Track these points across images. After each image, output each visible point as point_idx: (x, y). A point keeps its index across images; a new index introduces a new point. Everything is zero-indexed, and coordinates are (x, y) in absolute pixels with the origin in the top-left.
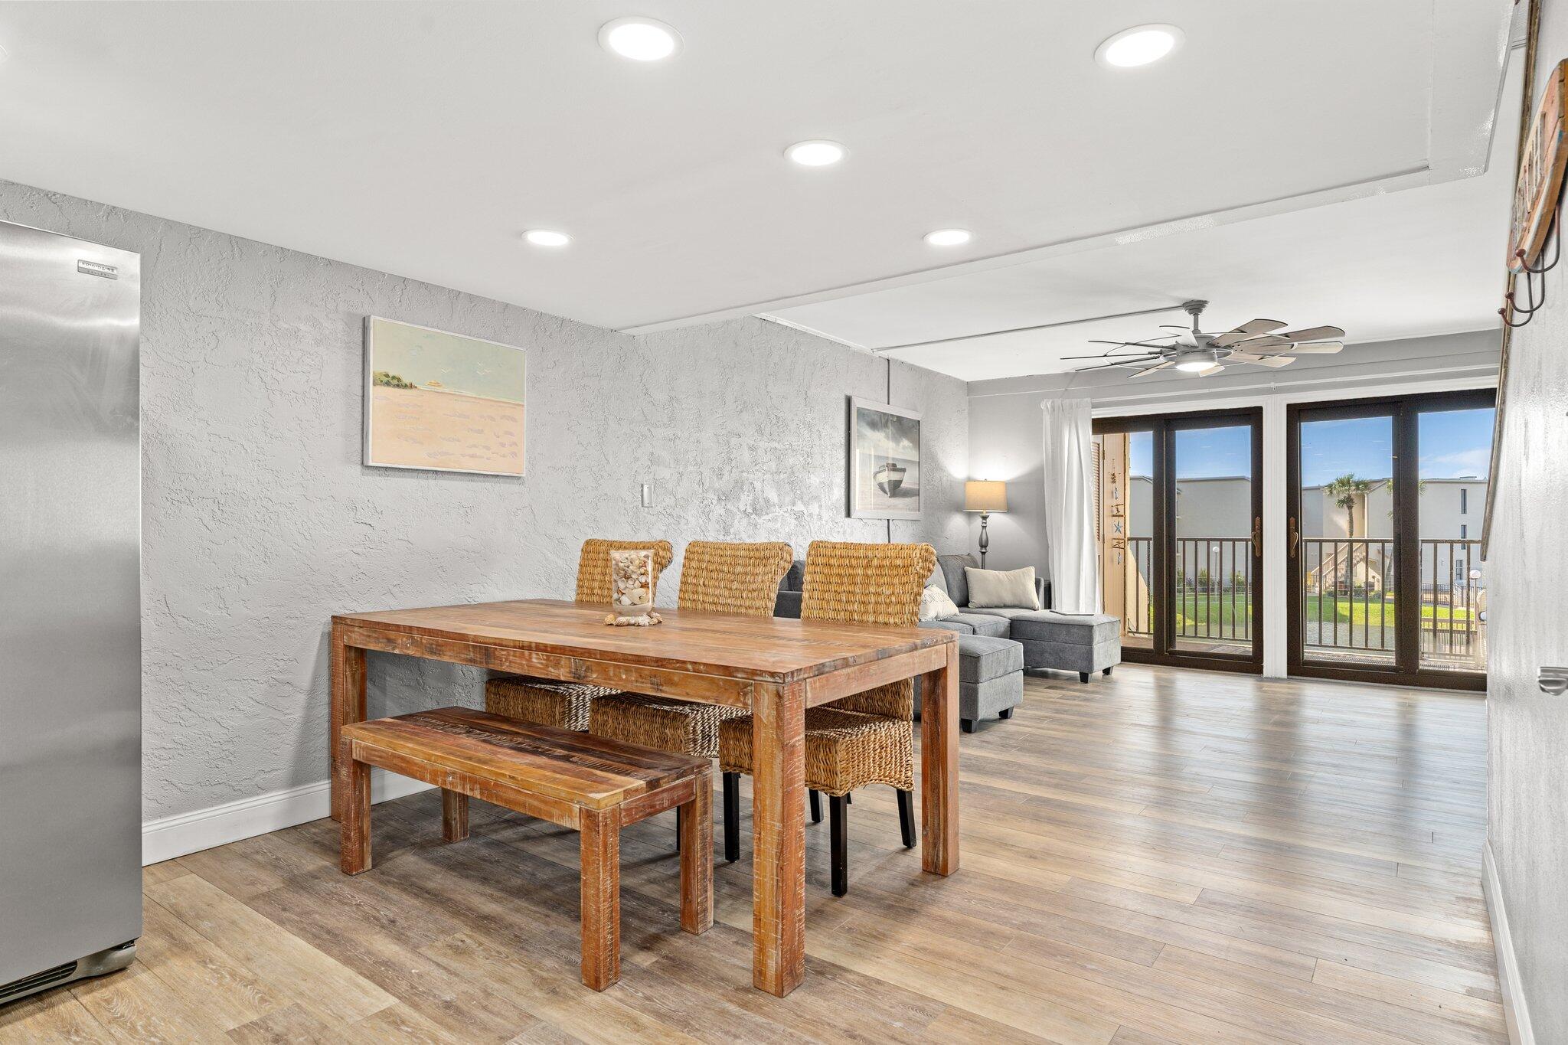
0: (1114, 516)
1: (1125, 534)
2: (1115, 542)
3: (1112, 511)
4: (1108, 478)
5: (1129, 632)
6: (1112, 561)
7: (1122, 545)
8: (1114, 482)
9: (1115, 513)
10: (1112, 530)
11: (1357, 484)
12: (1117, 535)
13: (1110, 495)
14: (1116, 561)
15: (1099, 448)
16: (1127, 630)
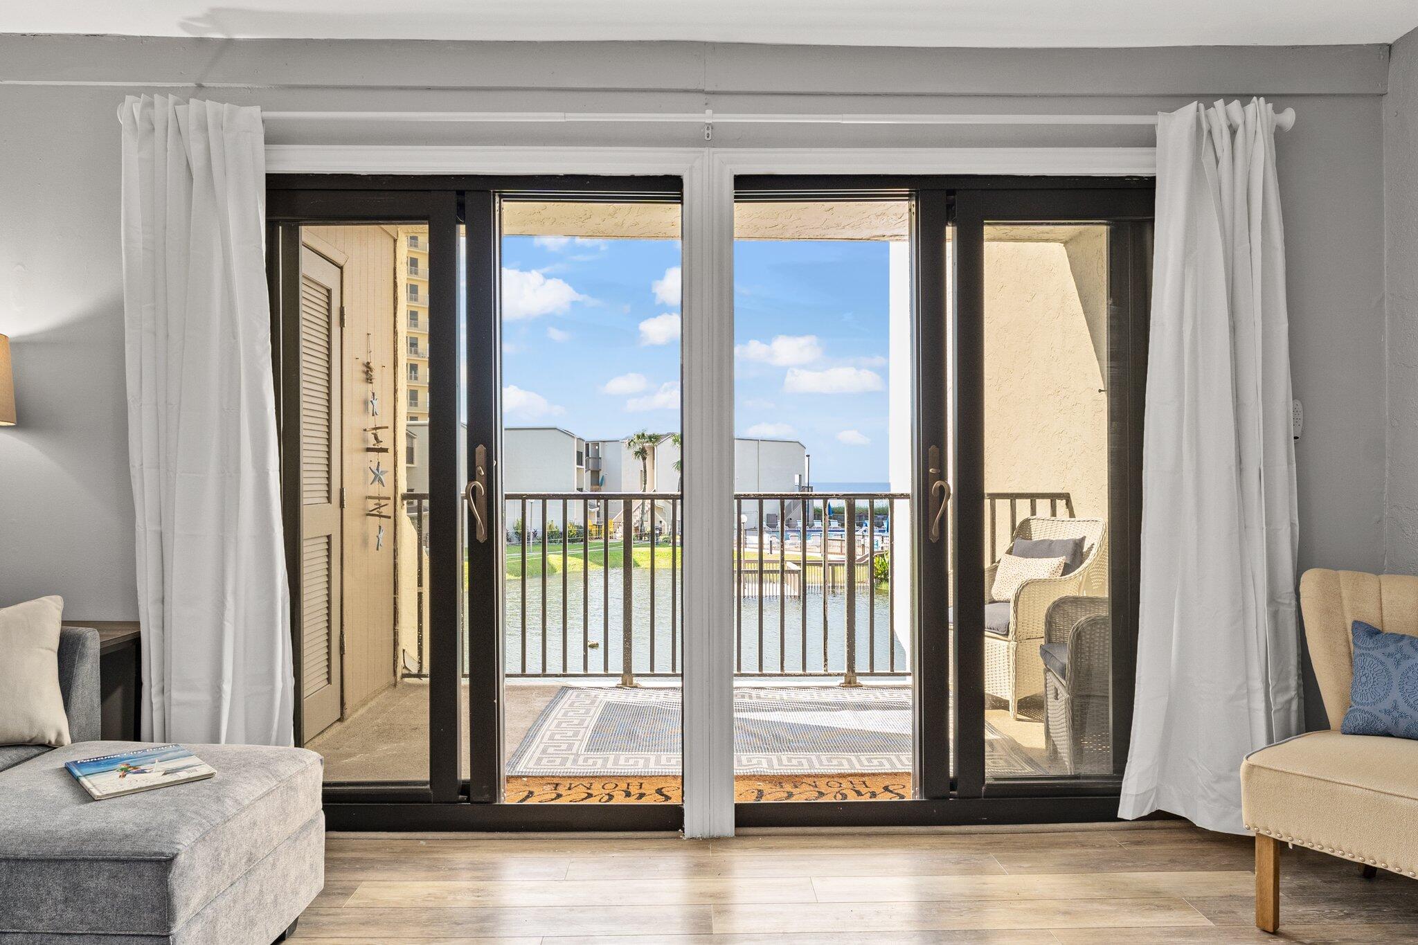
0: (369, 450)
1: (396, 487)
2: (371, 504)
3: (365, 441)
4: (353, 372)
5: (404, 676)
6: (365, 542)
7: (386, 510)
8: (369, 380)
9: (372, 443)
10: (366, 479)
11: (650, 437)
12: (375, 489)
13: (360, 407)
14: (373, 541)
15: (329, 297)
16: (400, 671)
